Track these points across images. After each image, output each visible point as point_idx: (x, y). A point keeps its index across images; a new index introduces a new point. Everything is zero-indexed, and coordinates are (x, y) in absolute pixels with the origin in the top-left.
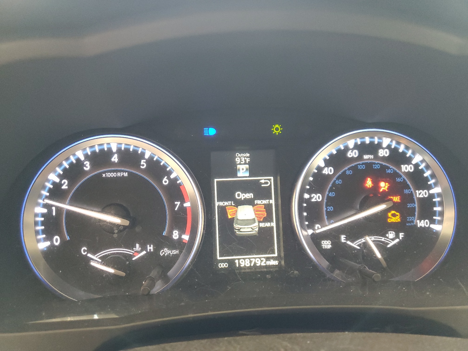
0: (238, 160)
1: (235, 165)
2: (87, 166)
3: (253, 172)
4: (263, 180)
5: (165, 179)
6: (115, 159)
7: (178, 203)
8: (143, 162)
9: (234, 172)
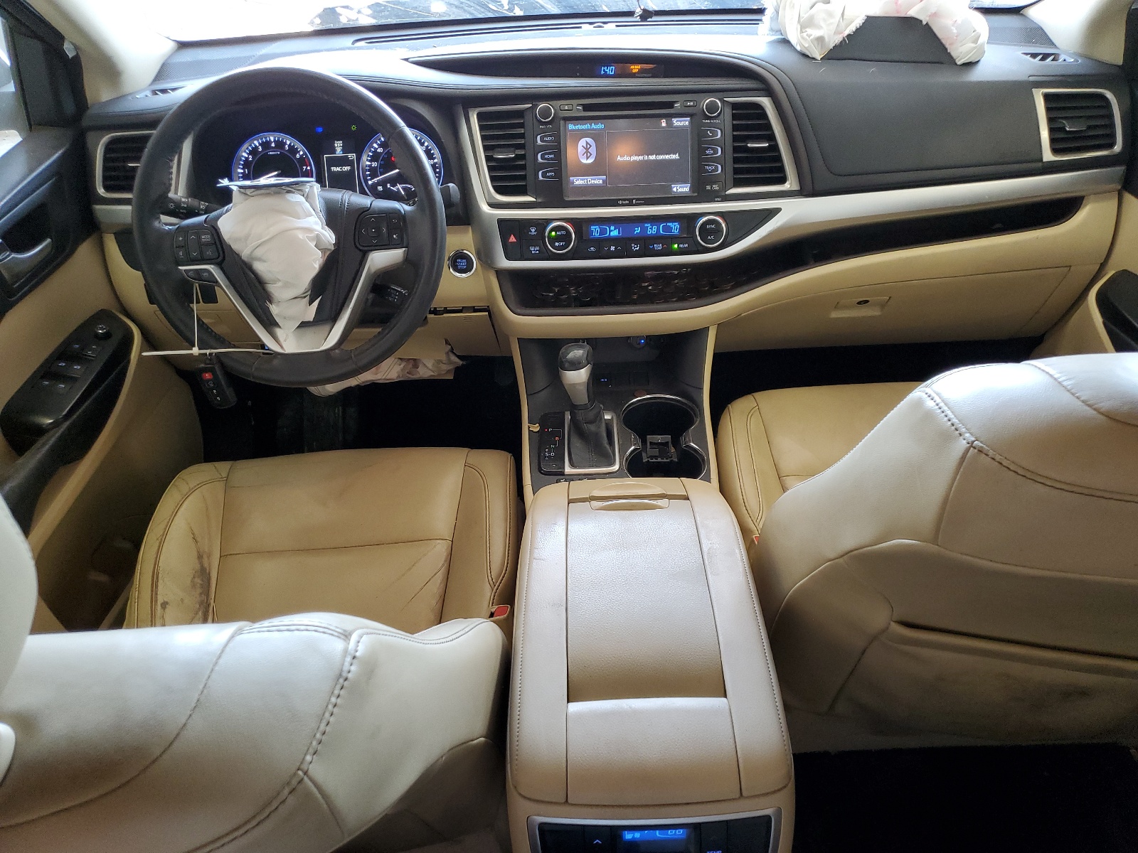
0: (336, 145)
1: (335, 147)
2: (260, 149)
3: (344, 151)
4: (350, 155)
5: (298, 155)
6: (273, 145)
7: (305, 167)
8: (287, 146)
9: (334, 151)
